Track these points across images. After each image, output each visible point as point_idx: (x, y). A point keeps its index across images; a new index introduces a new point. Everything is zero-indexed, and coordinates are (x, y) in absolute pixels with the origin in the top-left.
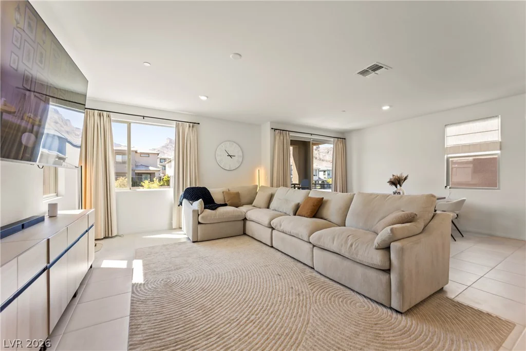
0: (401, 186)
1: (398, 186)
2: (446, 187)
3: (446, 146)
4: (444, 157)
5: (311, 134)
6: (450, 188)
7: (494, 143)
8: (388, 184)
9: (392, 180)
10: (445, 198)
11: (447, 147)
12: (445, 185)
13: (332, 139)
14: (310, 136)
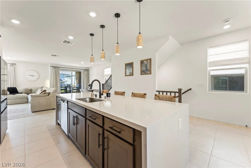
13: (82, 70)
14: (71, 69)
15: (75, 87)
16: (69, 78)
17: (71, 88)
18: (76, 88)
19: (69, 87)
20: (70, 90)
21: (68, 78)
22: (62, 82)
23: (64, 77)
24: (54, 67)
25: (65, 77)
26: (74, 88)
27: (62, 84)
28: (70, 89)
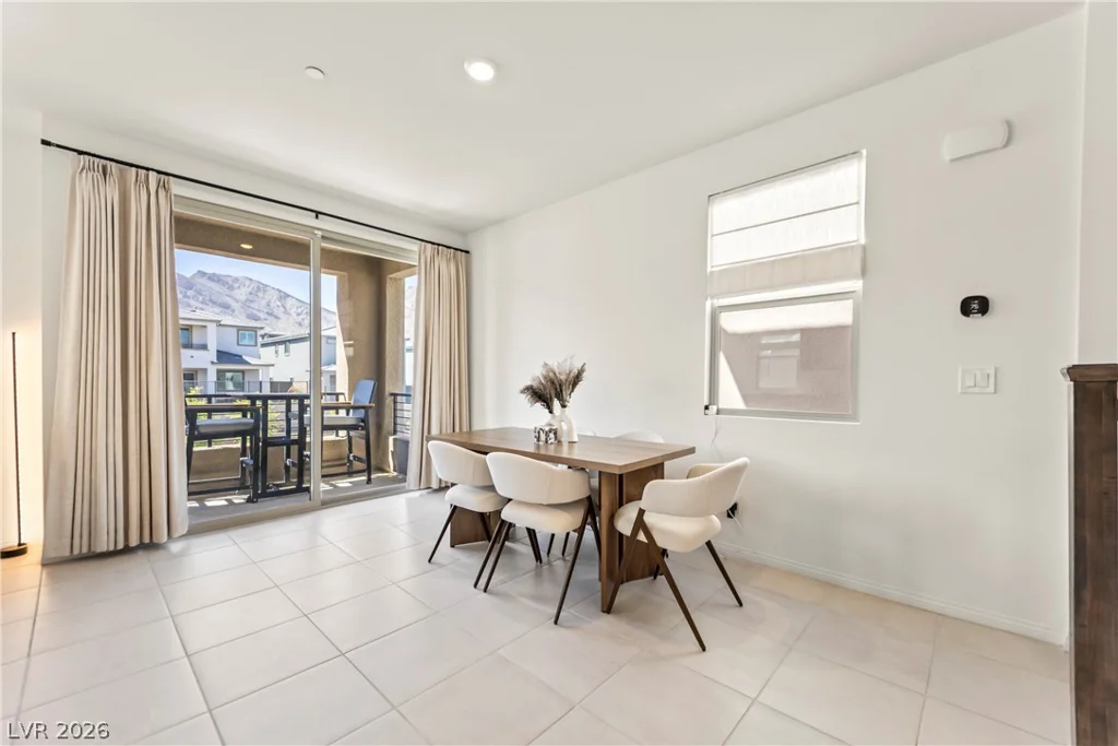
0: (564, 406)
1: (556, 403)
2: (707, 408)
3: (709, 269)
4: (705, 305)
5: (318, 214)
6: (718, 412)
7: (843, 250)
8: (524, 396)
9: (535, 384)
10: (692, 451)
11: (712, 273)
12: (706, 403)
13: (414, 247)
14: (309, 219)
15: (337, 408)
16: (281, 348)
17: (303, 409)
18: (342, 413)
19: (288, 409)
20: (294, 435)
21: (276, 352)
22: (243, 372)
23: (256, 345)
24: (104, 164)
25: (263, 345)
26: (332, 413)
27: (246, 379)
28: (295, 423)
